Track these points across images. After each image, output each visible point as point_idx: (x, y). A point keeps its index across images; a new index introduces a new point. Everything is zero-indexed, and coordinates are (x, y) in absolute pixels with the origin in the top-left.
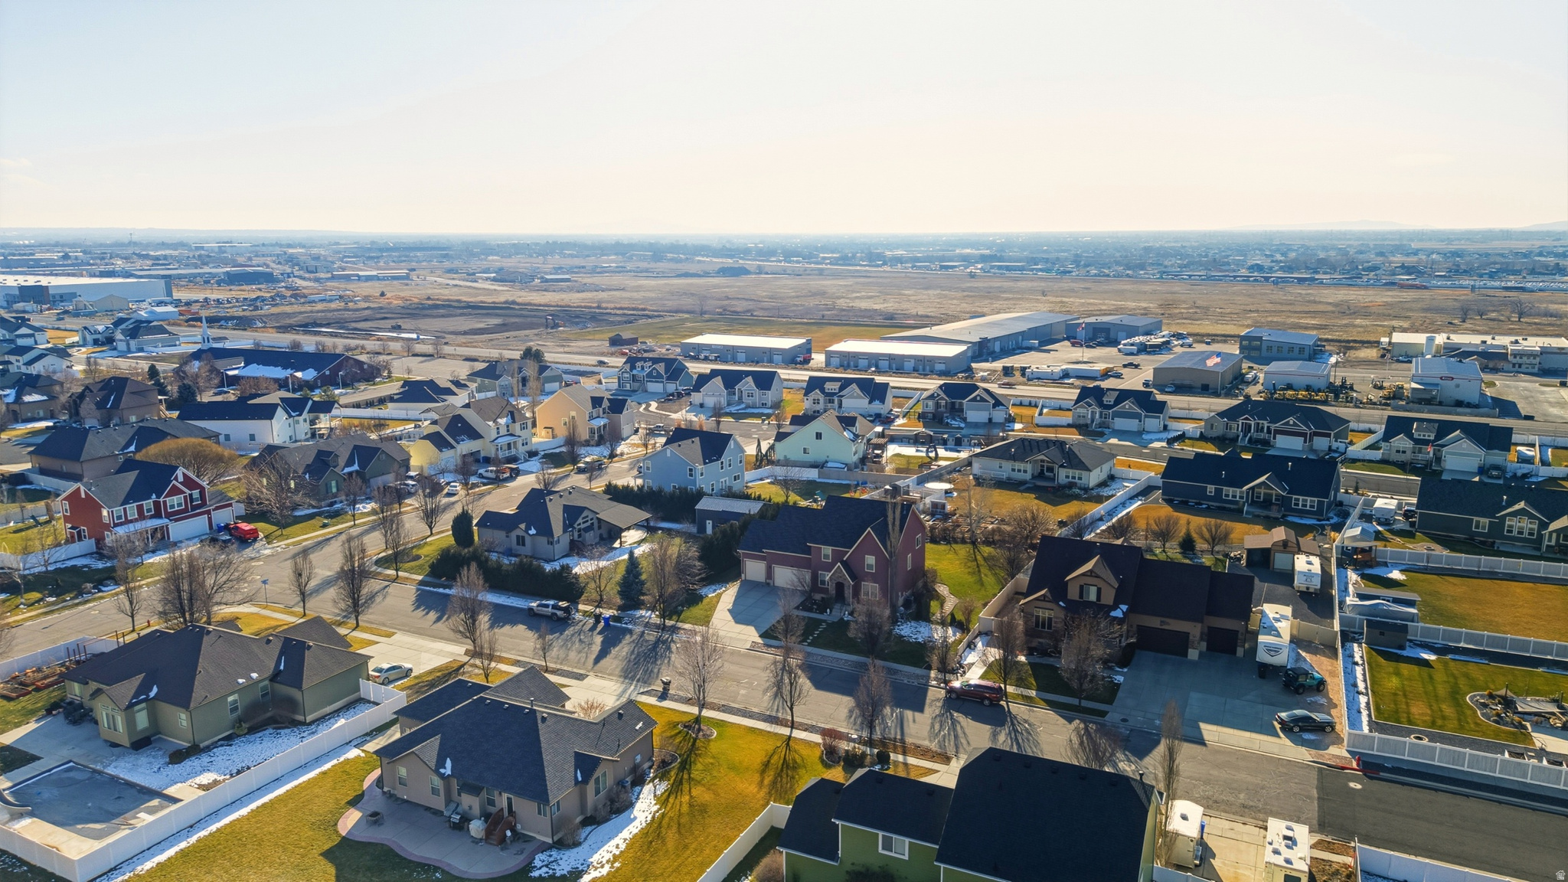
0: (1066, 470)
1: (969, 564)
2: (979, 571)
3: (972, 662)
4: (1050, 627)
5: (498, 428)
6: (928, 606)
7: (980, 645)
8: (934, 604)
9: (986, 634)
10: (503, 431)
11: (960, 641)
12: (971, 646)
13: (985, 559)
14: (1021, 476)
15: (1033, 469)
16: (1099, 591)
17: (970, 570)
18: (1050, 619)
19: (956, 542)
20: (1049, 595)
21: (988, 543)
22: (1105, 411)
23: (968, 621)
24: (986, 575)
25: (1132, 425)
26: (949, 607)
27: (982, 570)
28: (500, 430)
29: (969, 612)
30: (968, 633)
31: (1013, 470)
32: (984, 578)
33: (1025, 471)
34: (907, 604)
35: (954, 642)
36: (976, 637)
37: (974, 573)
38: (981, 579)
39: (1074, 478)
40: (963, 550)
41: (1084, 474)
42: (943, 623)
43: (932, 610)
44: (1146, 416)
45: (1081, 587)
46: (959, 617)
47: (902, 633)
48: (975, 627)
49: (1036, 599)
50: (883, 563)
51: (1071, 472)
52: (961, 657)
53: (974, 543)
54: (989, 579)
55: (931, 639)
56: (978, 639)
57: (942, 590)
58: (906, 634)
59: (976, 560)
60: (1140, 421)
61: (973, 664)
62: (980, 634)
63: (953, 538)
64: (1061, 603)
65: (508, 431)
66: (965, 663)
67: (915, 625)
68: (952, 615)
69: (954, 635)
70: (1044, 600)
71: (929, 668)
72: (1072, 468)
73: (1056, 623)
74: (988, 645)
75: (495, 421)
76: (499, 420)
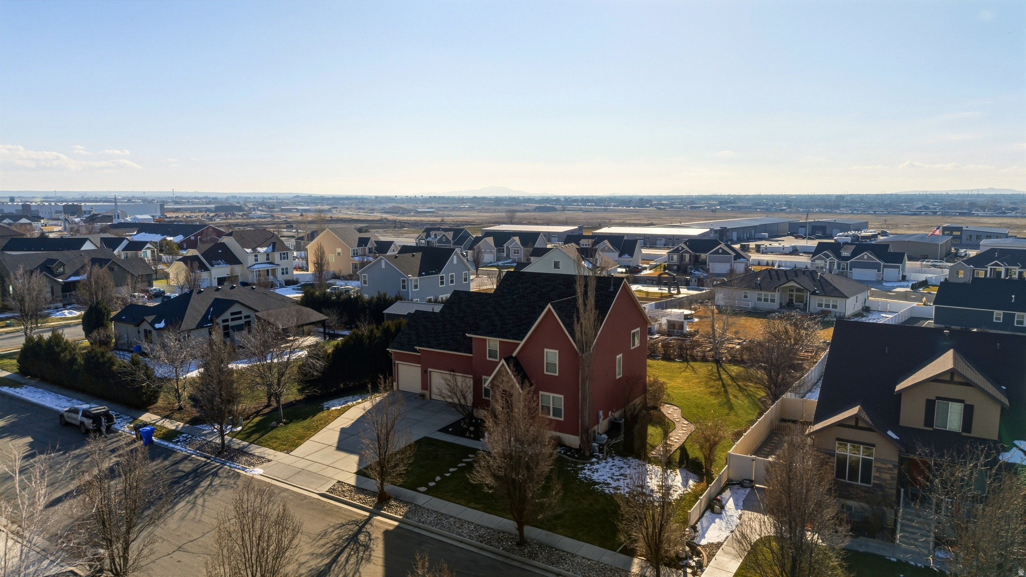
0: (818, 298)
1: (712, 383)
2: (726, 392)
3: (715, 540)
4: (866, 478)
5: (256, 256)
6: (644, 434)
7: (730, 504)
8: (653, 432)
9: (742, 484)
10: (262, 259)
11: (696, 496)
12: (714, 507)
13: (732, 378)
14: (768, 305)
15: (781, 297)
16: (968, 413)
17: (712, 390)
18: (867, 464)
19: (695, 360)
20: (864, 415)
21: (734, 361)
22: (843, 263)
23: (710, 460)
24: (735, 396)
25: (870, 274)
26: (678, 437)
27: (730, 391)
28: (259, 258)
29: (711, 445)
30: (709, 482)
31: (760, 299)
32: (733, 400)
33: (773, 301)
34: (613, 429)
35: (682, 498)
36: (723, 490)
37: (718, 393)
38: (729, 401)
39: (827, 306)
40: (703, 369)
41: (839, 301)
42: (668, 464)
43: (650, 440)
44: (885, 266)
45: (930, 406)
46: (695, 453)
47: (595, 477)
48: (721, 472)
49: (840, 424)
50: (571, 359)
51: (824, 300)
52: (694, 528)
53: (718, 361)
54: (740, 402)
55: (641, 490)
56: (727, 494)
57: (670, 412)
58: (601, 479)
59: (720, 379)
60: (879, 271)
61: (719, 545)
62: (730, 484)
63: (691, 356)
64: (890, 433)
65: (268, 259)
66: (704, 542)
67: (621, 464)
68: (682, 449)
69: (685, 484)
70: (856, 427)
71: (631, 553)
72: (825, 295)
73: (878, 470)
74: (747, 505)
75: (254, 249)
76: (259, 249)
